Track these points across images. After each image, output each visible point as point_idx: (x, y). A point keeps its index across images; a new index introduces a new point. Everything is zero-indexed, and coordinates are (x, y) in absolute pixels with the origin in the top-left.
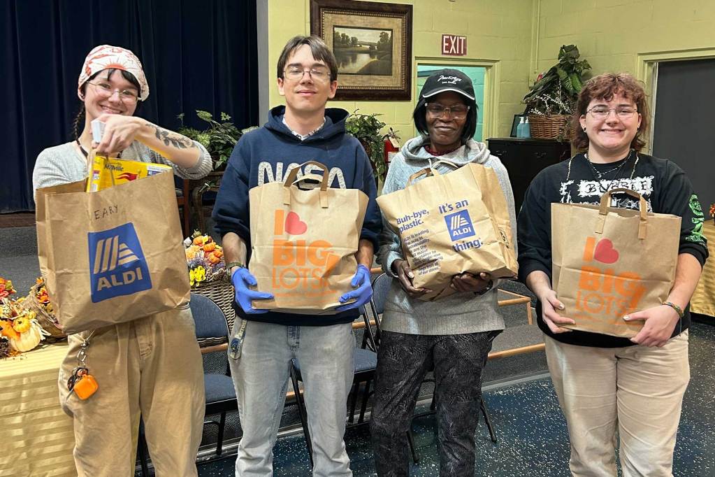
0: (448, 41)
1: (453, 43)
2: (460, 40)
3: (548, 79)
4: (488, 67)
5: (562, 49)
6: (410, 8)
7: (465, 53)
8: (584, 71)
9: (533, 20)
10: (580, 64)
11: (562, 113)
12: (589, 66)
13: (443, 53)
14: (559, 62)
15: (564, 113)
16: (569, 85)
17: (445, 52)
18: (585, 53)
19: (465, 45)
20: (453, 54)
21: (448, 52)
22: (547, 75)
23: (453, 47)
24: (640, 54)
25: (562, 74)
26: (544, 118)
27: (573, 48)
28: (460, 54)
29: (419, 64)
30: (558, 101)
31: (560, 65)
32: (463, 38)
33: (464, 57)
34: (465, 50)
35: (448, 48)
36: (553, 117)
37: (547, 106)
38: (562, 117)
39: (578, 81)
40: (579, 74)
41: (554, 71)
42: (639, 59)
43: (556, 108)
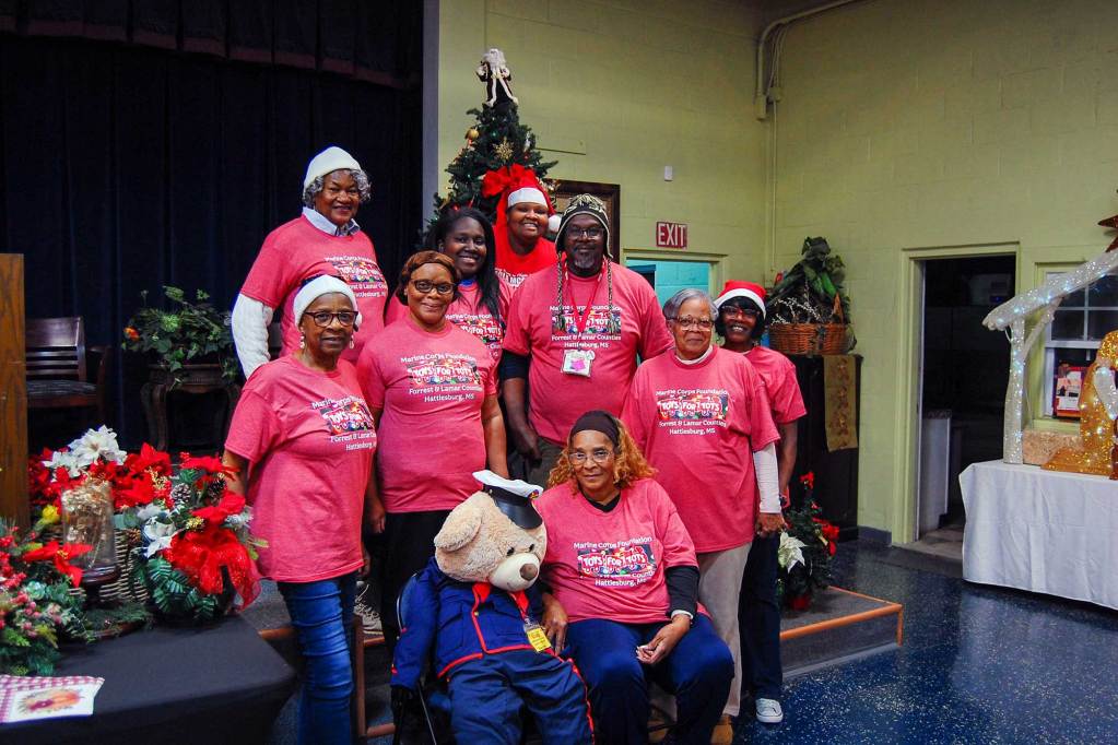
0: (664, 230)
1: (670, 232)
2: (679, 229)
3: (792, 279)
4: (713, 263)
5: (806, 241)
6: (616, 188)
7: (685, 245)
8: (837, 269)
9: (767, 205)
10: (831, 260)
11: (811, 322)
12: (842, 265)
13: (658, 245)
14: (802, 258)
15: (813, 321)
16: (819, 286)
17: (660, 243)
18: (837, 247)
19: (685, 235)
20: (670, 246)
21: (663, 243)
22: (790, 274)
23: (670, 237)
24: (904, 250)
25: (810, 273)
26: (789, 328)
27: (821, 241)
28: (679, 246)
29: (628, 258)
30: (807, 306)
31: (806, 261)
32: (682, 227)
33: (684, 250)
34: (685, 241)
35: (664, 239)
36: (801, 327)
37: (793, 313)
38: (812, 327)
39: (829, 282)
40: (830, 274)
41: (798, 269)
42: (904, 256)
43: (804, 315)
